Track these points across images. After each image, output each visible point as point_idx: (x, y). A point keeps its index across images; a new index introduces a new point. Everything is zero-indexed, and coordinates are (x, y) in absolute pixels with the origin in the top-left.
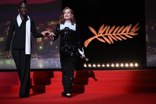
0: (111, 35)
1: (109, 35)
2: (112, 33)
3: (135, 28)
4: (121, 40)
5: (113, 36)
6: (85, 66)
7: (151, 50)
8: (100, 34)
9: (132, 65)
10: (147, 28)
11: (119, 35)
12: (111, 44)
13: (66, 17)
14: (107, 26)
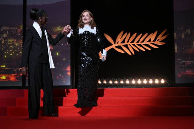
0: (131, 44)
1: (130, 45)
2: (133, 42)
3: (162, 36)
4: (144, 50)
5: (134, 45)
6: (100, 82)
7: (181, 63)
8: (117, 43)
9: (157, 82)
10: (176, 35)
11: (142, 44)
12: (131, 55)
13: (84, 20)
14: (126, 33)
